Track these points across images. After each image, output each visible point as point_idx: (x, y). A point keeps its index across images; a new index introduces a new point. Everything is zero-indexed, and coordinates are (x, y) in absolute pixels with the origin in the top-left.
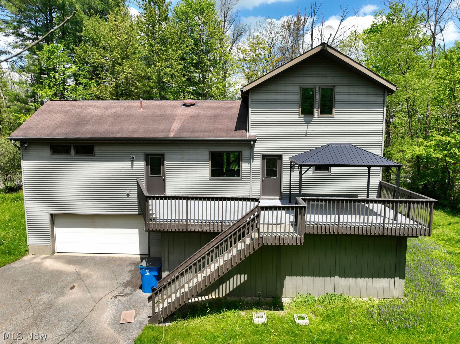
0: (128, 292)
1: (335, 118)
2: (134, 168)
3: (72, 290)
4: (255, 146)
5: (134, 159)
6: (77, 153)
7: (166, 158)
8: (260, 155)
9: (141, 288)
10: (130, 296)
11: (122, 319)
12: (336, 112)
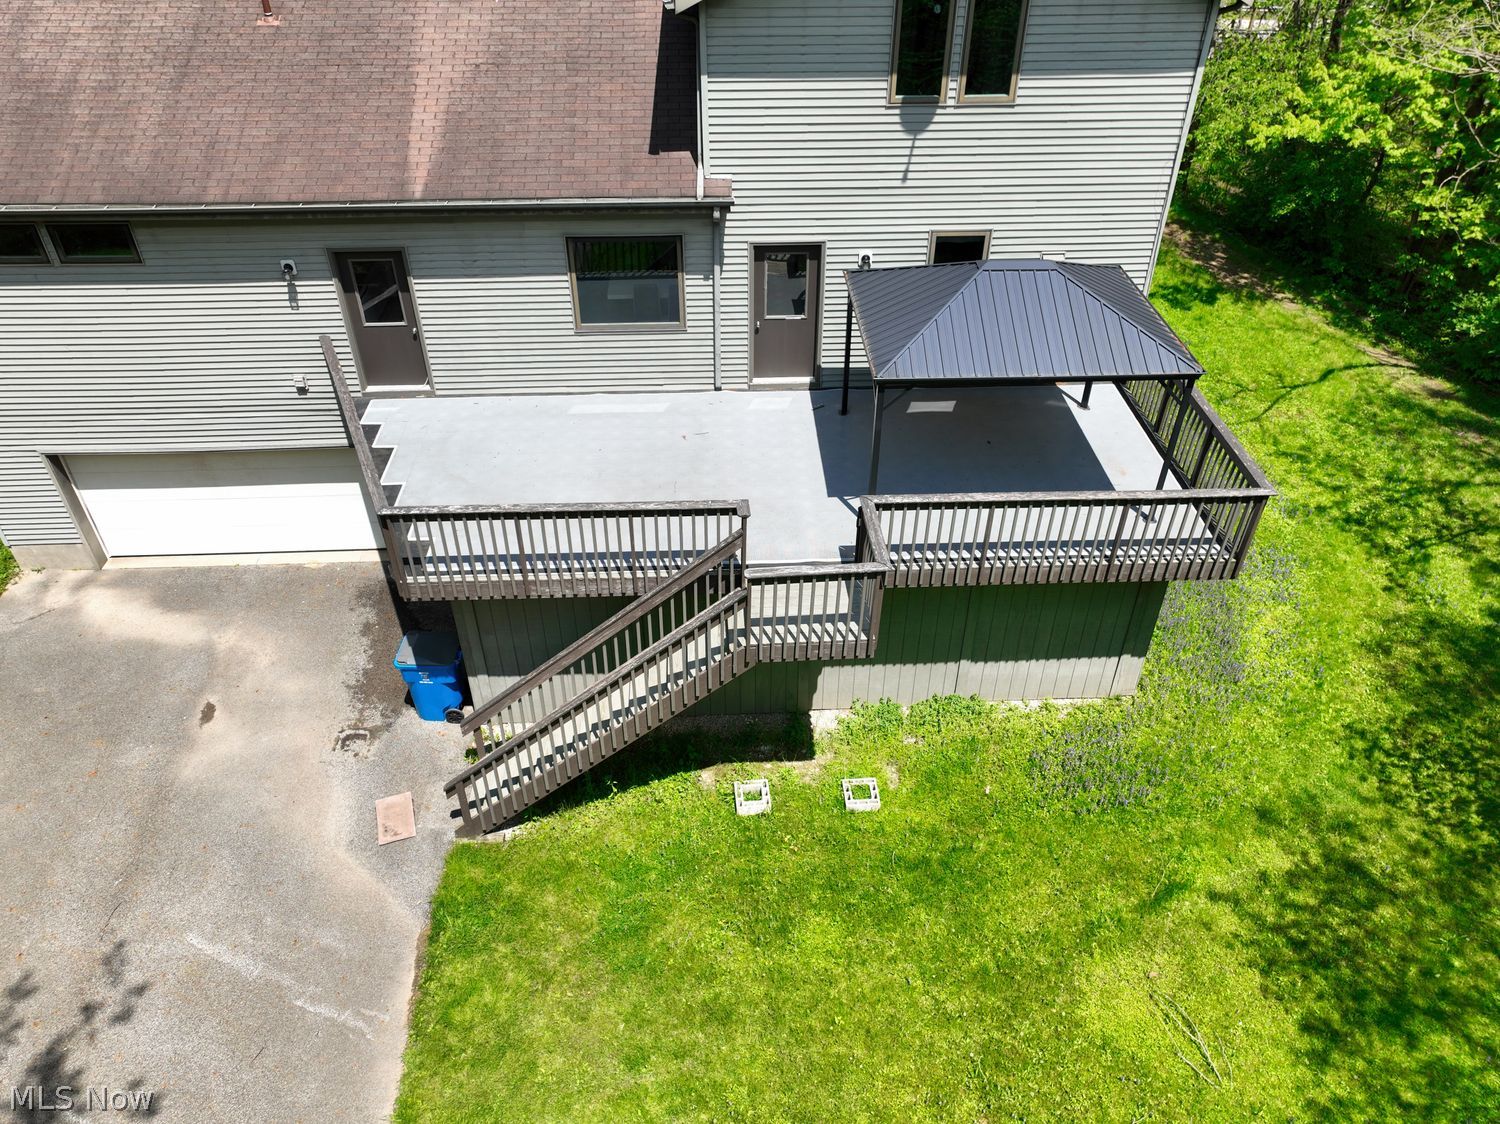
0: (378, 721)
1: (1016, 109)
2: (300, 303)
3: (211, 723)
4: (728, 224)
5: (295, 272)
6: (68, 252)
7: (413, 265)
8: (745, 246)
9: (409, 701)
10: (386, 736)
11: (381, 829)
12: (1024, 86)
